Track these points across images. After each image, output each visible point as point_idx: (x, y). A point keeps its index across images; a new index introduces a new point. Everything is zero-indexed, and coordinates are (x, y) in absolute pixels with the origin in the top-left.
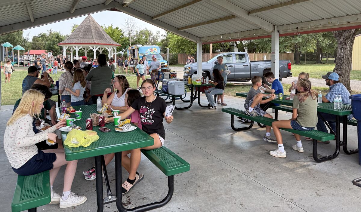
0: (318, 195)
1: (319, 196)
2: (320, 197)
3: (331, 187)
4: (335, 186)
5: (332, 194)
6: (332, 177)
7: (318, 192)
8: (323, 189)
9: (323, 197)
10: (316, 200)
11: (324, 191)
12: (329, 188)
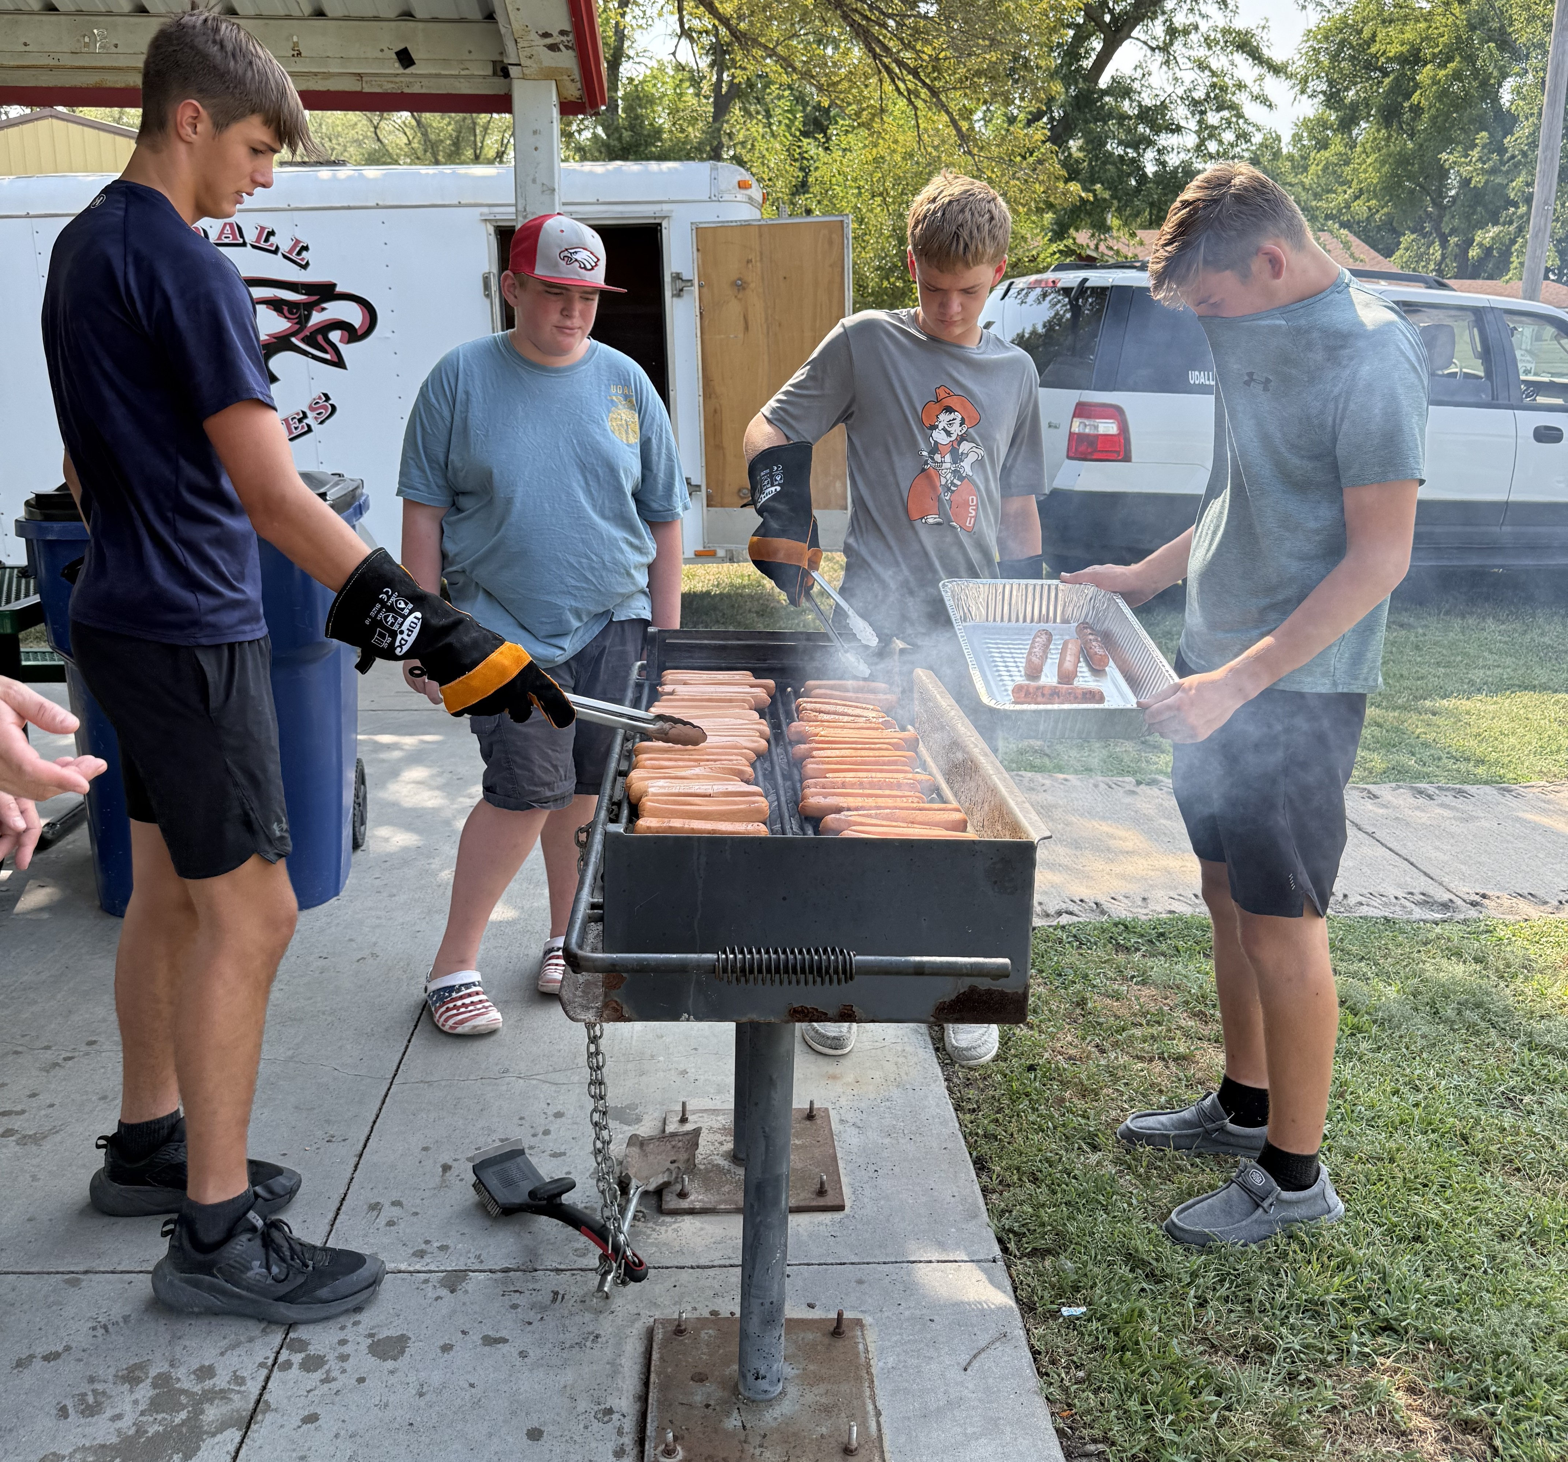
0: (24, 1140)
1: (36, 1139)
2: (47, 1145)
3: (65, 1059)
4: (84, 1048)
5: (94, 1098)
6: (35, 1002)
7: (16, 1123)
8: (33, 1095)
9: (58, 1138)
10: (34, 1178)
11: (45, 1098)
12: (60, 1073)
